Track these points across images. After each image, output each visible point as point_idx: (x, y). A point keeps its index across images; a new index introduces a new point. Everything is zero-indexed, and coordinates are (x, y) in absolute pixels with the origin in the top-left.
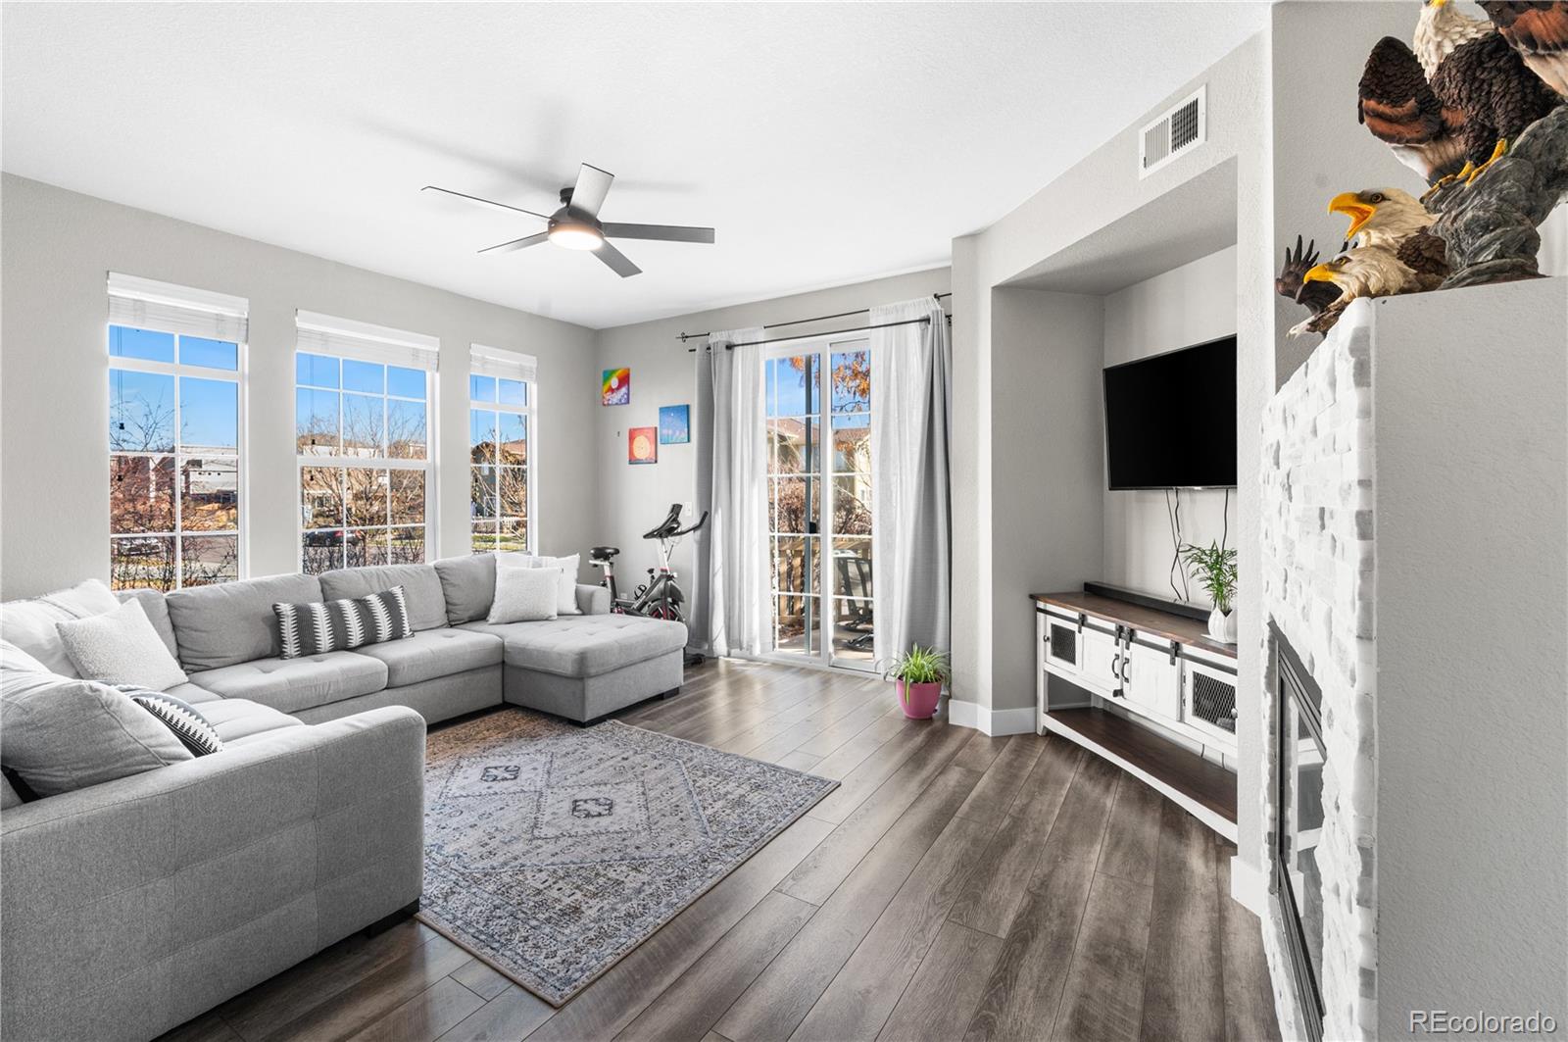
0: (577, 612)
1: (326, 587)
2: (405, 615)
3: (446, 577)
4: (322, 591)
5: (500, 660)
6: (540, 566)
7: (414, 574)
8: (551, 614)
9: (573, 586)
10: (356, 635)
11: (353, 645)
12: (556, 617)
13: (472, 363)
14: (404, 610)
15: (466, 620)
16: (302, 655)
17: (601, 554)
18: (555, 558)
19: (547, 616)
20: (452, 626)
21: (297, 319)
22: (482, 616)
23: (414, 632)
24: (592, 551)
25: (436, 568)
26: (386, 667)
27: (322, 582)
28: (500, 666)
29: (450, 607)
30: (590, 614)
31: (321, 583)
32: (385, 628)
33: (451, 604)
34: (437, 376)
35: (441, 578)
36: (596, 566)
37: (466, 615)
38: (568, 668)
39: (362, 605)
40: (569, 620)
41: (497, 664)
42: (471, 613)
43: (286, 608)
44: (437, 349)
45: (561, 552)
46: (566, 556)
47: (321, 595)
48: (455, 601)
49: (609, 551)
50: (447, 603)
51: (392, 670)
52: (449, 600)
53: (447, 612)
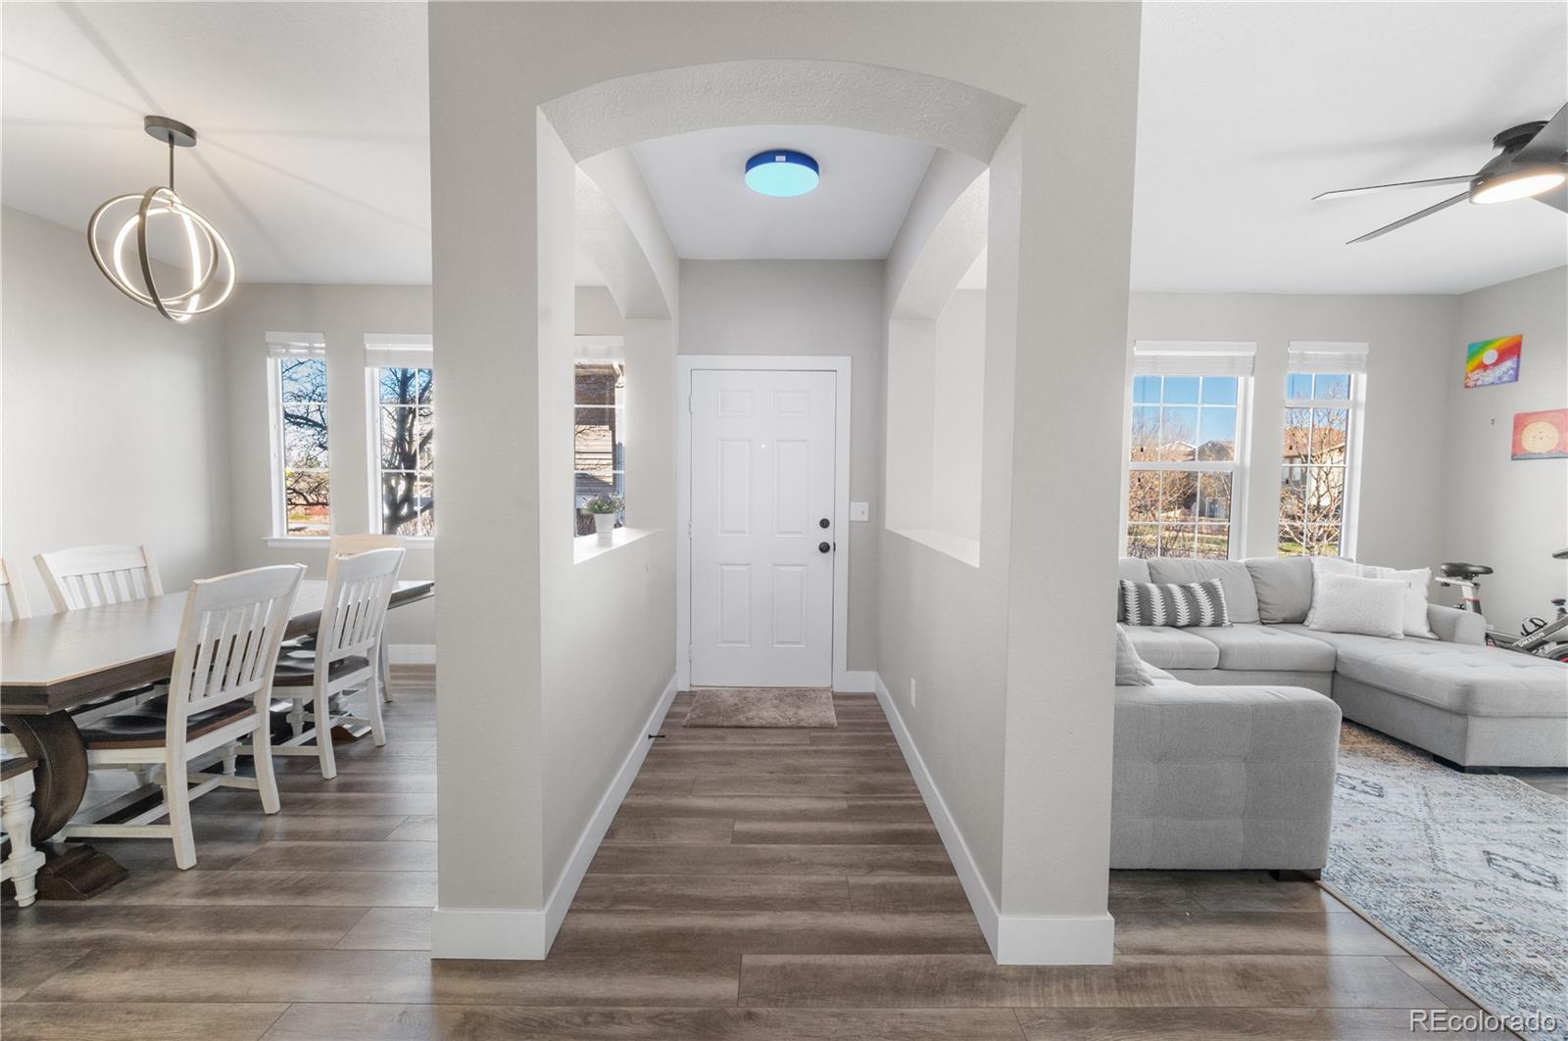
0: (1429, 635)
1: (1154, 572)
2: (1224, 605)
3: (1258, 575)
4: (1150, 574)
5: (1332, 668)
6: (1374, 577)
7: (1227, 569)
8: (1395, 632)
9: (1424, 605)
10: (1184, 617)
11: (1180, 624)
12: (1403, 637)
13: (1290, 362)
14: (1223, 601)
15: (1281, 620)
16: (1141, 624)
17: (1459, 571)
18: (1393, 571)
19: (1390, 633)
20: (1263, 624)
21: (1135, 349)
22: (1299, 620)
23: (1232, 624)
24: (1444, 567)
25: (1247, 567)
26: (1218, 650)
27: (1150, 566)
28: (1330, 674)
29: (1263, 606)
30: (1452, 642)
31: (1149, 568)
32: (1208, 615)
33: (1265, 603)
34: (1252, 380)
35: (1252, 576)
36: (1447, 585)
37: (1280, 616)
38: (1445, 700)
39: (1187, 590)
40: (1421, 642)
41: (1329, 672)
42: (1286, 614)
43: (1130, 585)
44: (1253, 353)
45: (1402, 562)
46: (1409, 569)
47: (1149, 578)
48: (1267, 600)
49: (1473, 569)
50: (1259, 600)
51: (1223, 654)
52: (1262, 599)
53: (1259, 610)
